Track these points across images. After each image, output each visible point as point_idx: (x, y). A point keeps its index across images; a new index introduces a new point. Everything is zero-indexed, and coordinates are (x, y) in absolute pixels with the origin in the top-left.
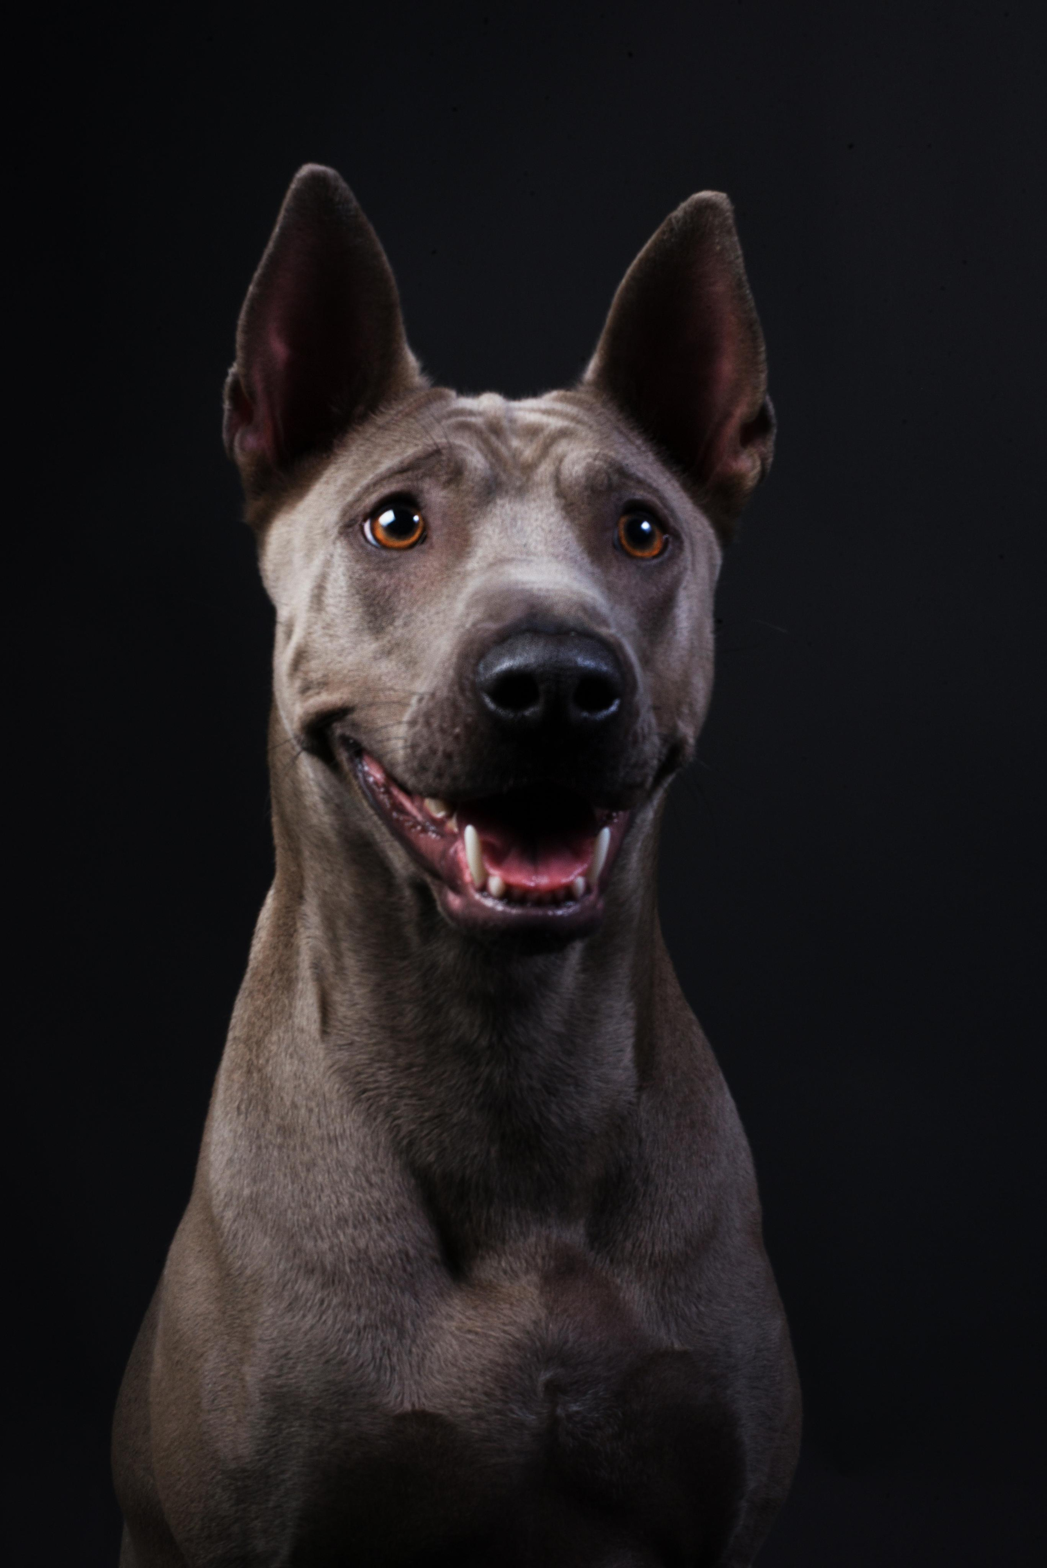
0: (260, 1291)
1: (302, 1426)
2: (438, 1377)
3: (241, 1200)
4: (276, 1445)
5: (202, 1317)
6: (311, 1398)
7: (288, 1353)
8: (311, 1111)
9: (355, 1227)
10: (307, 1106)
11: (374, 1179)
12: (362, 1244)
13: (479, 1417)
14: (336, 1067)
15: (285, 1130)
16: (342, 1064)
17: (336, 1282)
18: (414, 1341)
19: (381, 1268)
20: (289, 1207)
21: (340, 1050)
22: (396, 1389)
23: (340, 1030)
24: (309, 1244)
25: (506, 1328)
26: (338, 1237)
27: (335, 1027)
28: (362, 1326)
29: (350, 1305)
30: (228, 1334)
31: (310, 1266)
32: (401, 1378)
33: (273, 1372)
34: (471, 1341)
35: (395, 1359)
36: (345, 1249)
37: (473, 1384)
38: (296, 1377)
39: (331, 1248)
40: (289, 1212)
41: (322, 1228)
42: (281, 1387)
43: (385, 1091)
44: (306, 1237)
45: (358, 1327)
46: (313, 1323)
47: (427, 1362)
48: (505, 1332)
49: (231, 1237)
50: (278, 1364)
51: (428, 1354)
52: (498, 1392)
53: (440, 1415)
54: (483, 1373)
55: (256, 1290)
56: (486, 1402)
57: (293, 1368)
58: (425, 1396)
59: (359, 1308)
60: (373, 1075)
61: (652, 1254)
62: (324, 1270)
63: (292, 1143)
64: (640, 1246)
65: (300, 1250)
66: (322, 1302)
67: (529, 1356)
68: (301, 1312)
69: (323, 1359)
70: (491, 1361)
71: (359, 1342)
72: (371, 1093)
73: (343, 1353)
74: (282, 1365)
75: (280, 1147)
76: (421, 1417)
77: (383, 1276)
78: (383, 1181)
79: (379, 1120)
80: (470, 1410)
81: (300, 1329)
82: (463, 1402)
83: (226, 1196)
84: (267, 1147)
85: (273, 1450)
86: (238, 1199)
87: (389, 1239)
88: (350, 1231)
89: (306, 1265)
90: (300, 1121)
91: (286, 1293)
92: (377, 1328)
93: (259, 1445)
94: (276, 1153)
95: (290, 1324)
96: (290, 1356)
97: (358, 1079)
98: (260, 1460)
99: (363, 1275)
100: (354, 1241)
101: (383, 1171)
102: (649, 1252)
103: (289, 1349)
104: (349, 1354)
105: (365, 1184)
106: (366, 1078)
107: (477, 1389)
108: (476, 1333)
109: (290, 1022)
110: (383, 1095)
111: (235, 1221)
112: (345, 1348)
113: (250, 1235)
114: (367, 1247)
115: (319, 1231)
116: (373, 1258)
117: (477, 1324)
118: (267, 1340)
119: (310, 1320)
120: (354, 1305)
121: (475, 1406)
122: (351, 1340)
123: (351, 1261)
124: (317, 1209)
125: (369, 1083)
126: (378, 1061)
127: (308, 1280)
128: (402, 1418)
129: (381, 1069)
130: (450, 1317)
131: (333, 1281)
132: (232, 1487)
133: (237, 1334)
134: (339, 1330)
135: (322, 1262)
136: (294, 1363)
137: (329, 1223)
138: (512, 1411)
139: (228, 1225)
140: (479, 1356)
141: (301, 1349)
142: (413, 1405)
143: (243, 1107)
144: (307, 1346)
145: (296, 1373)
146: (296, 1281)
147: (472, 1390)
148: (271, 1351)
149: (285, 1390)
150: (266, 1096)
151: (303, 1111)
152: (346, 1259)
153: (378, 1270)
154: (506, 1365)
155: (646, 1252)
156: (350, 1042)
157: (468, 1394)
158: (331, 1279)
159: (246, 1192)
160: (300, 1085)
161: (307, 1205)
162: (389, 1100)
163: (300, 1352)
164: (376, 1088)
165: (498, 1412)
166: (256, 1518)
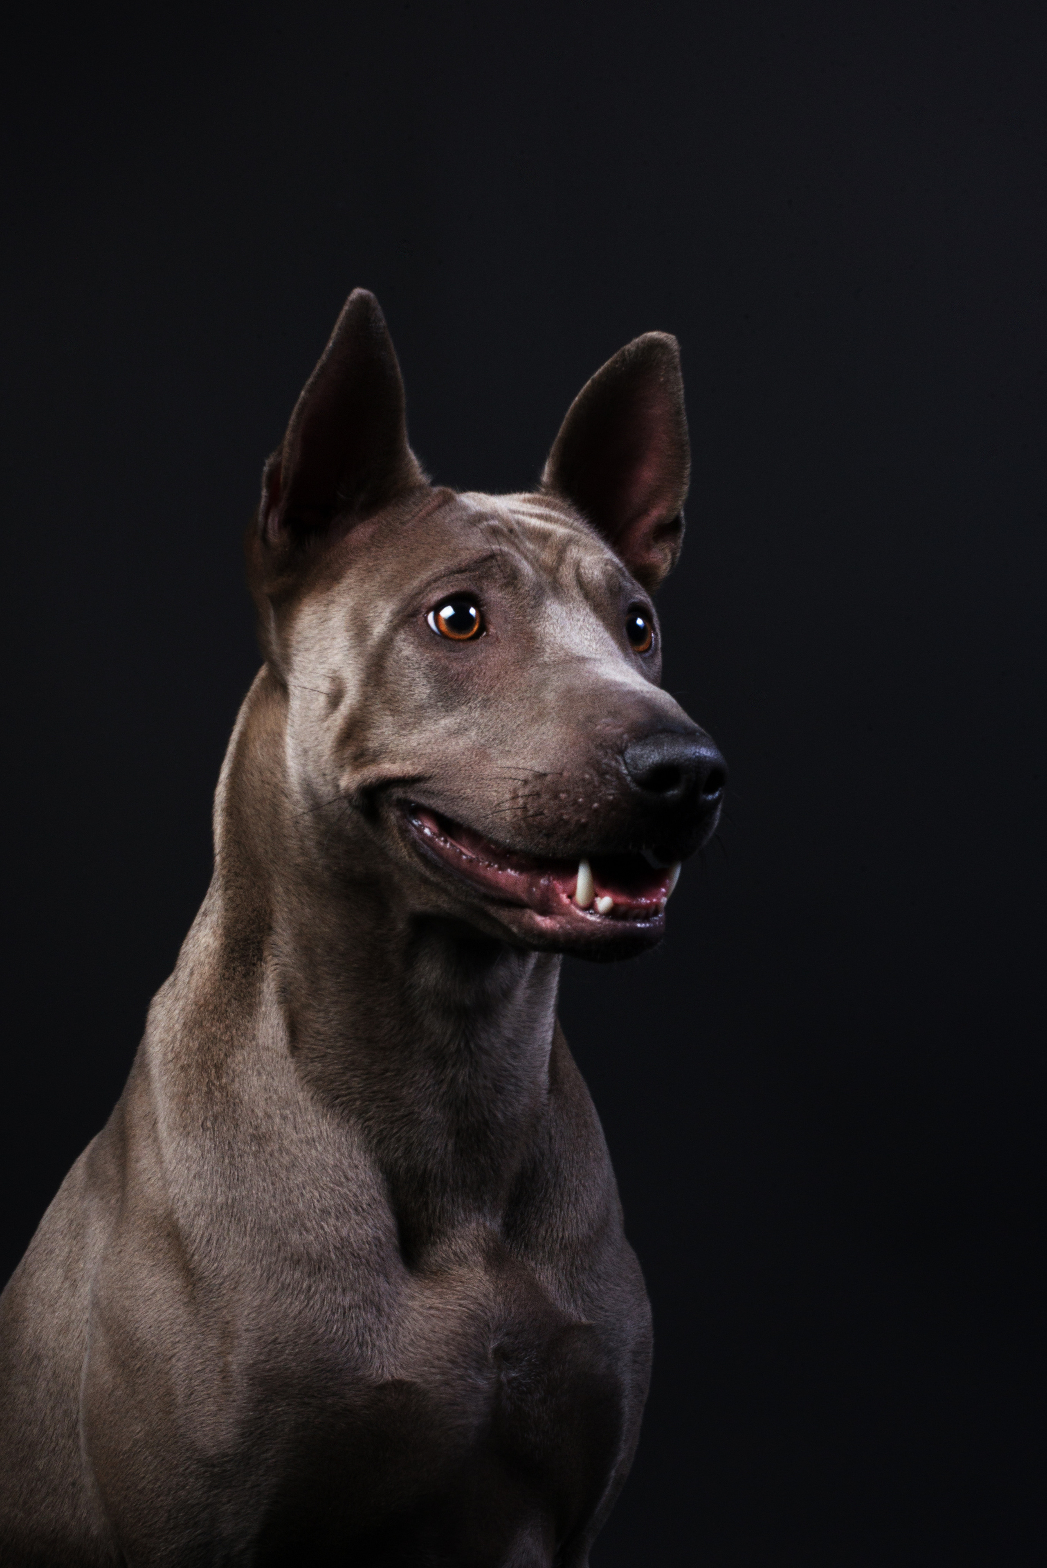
0: (240, 1288)
1: (289, 1405)
2: (411, 1349)
3: (214, 1208)
4: (262, 1426)
5: (168, 1323)
6: (299, 1377)
7: (277, 1338)
8: (284, 1118)
9: (337, 1218)
10: (281, 1115)
11: (350, 1174)
12: (344, 1232)
13: (446, 1383)
14: (308, 1078)
15: (260, 1139)
16: (315, 1074)
17: (322, 1269)
18: (389, 1318)
19: (361, 1253)
20: (271, 1206)
21: (312, 1062)
22: (377, 1363)
23: (312, 1045)
24: (294, 1237)
25: (462, 1302)
26: (322, 1228)
27: (306, 1042)
28: (347, 1306)
29: (336, 1289)
30: (203, 1334)
31: (296, 1257)
32: (380, 1353)
33: (262, 1358)
34: (433, 1316)
35: (374, 1336)
36: (331, 1240)
37: (440, 1354)
38: (285, 1359)
39: (317, 1238)
40: (271, 1211)
41: (306, 1221)
42: (270, 1370)
43: (357, 1096)
44: (290, 1231)
45: (344, 1308)
46: (302, 1308)
47: (400, 1336)
48: (460, 1305)
49: (204, 1242)
50: (266, 1350)
51: (400, 1328)
52: (460, 1360)
53: (415, 1383)
54: (447, 1344)
55: (235, 1288)
56: (451, 1369)
57: (281, 1352)
58: (402, 1367)
59: (344, 1290)
60: (346, 1082)
61: (563, 1238)
62: (310, 1258)
63: (269, 1149)
64: (552, 1231)
65: (284, 1244)
66: (310, 1287)
67: (481, 1325)
68: (289, 1300)
69: (313, 1339)
70: (452, 1331)
71: (343, 1322)
72: (344, 1099)
73: (331, 1332)
74: (270, 1350)
75: (256, 1155)
76: (398, 1385)
77: (363, 1260)
78: (357, 1176)
79: (352, 1122)
80: (438, 1377)
81: (287, 1316)
82: (433, 1370)
83: (195, 1206)
84: (241, 1156)
85: (259, 1431)
86: (211, 1207)
87: (365, 1227)
88: (332, 1221)
89: (292, 1255)
90: (275, 1129)
91: (271, 1286)
92: (360, 1308)
93: (244, 1428)
94: (251, 1160)
95: (279, 1311)
96: (279, 1341)
97: (331, 1087)
98: (244, 1442)
99: (347, 1260)
100: (336, 1230)
101: (356, 1167)
102: (560, 1236)
103: (277, 1335)
104: (336, 1333)
105: (343, 1180)
106: (339, 1085)
107: (443, 1358)
108: (437, 1309)
109: (254, 1043)
110: (355, 1100)
111: (207, 1228)
112: (332, 1328)
113: (225, 1239)
114: (349, 1235)
115: (303, 1225)
116: (354, 1244)
117: (436, 1302)
118: (253, 1330)
119: (297, 1306)
120: (340, 1289)
121: (443, 1374)
122: (337, 1321)
123: (335, 1247)
124: (301, 1205)
125: (340, 1090)
126: (352, 1070)
127: (294, 1270)
128: (383, 1387)
129: (355, 1076)
130: (413, 1298)
131: (319, 1269)
132: (207, 1474)
133: (213, 1331)
134: (326, 1312)
135: (308, 1253)
136: (282, 1347)
137: (312, 1214)
138: (470, 1377)
139: (201, 1232)
140: (443, 1328)
141: (290, 1333)
142: (393, 1376)
143: (209, 1124)
144: (296, 1330)
145: (285, 1356)
146: (282, 1272)
147: (439, 1358)
148: (260, 1338)
149: (273, 1373)
150: (234, 1111)
151: (277, 1120)
152: (331, 1247)
153: (358, 1254)
154: (465, 1335)
155: (558, 1236)
156: (322, 1054)
157: (436, 1362)
158: (317, 1266)
159: (220, 1200)
160: (270, 1097)
161: (289, 1202)
162: (360, 1104)
163: (289, 1336)
164: (349, 1094)
165: (461, 1378)
166: (229, 1502)
